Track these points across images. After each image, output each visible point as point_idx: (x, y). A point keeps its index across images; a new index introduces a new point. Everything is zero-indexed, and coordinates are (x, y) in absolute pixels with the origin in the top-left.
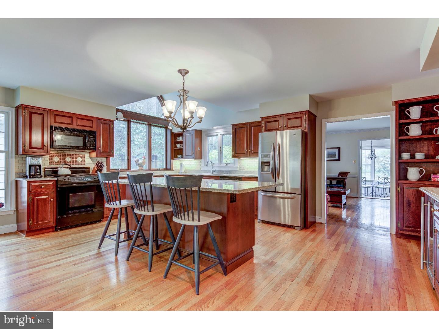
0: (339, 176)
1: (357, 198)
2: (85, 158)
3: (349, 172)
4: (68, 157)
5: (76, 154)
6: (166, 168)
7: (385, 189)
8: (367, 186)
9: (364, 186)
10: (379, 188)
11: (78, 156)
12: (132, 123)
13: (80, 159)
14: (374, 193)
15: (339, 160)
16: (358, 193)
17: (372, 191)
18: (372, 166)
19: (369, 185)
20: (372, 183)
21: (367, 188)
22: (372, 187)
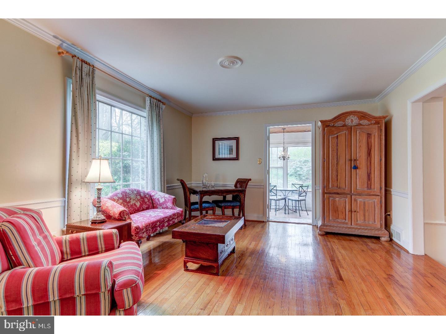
0: (236, 186)
1: (263, 222)
3: (250, 180)
7: (299, 202)
8: (279, 197)
9: (275, 198)
10: (292, 200)
14: (286, 206)
15: (237, 158)
16: (264, 213)
17: (285, 205)
18: (285, 168)
19: (280, 195)
20: (284, 192)
21: (278, 201)
22: (285, 199)
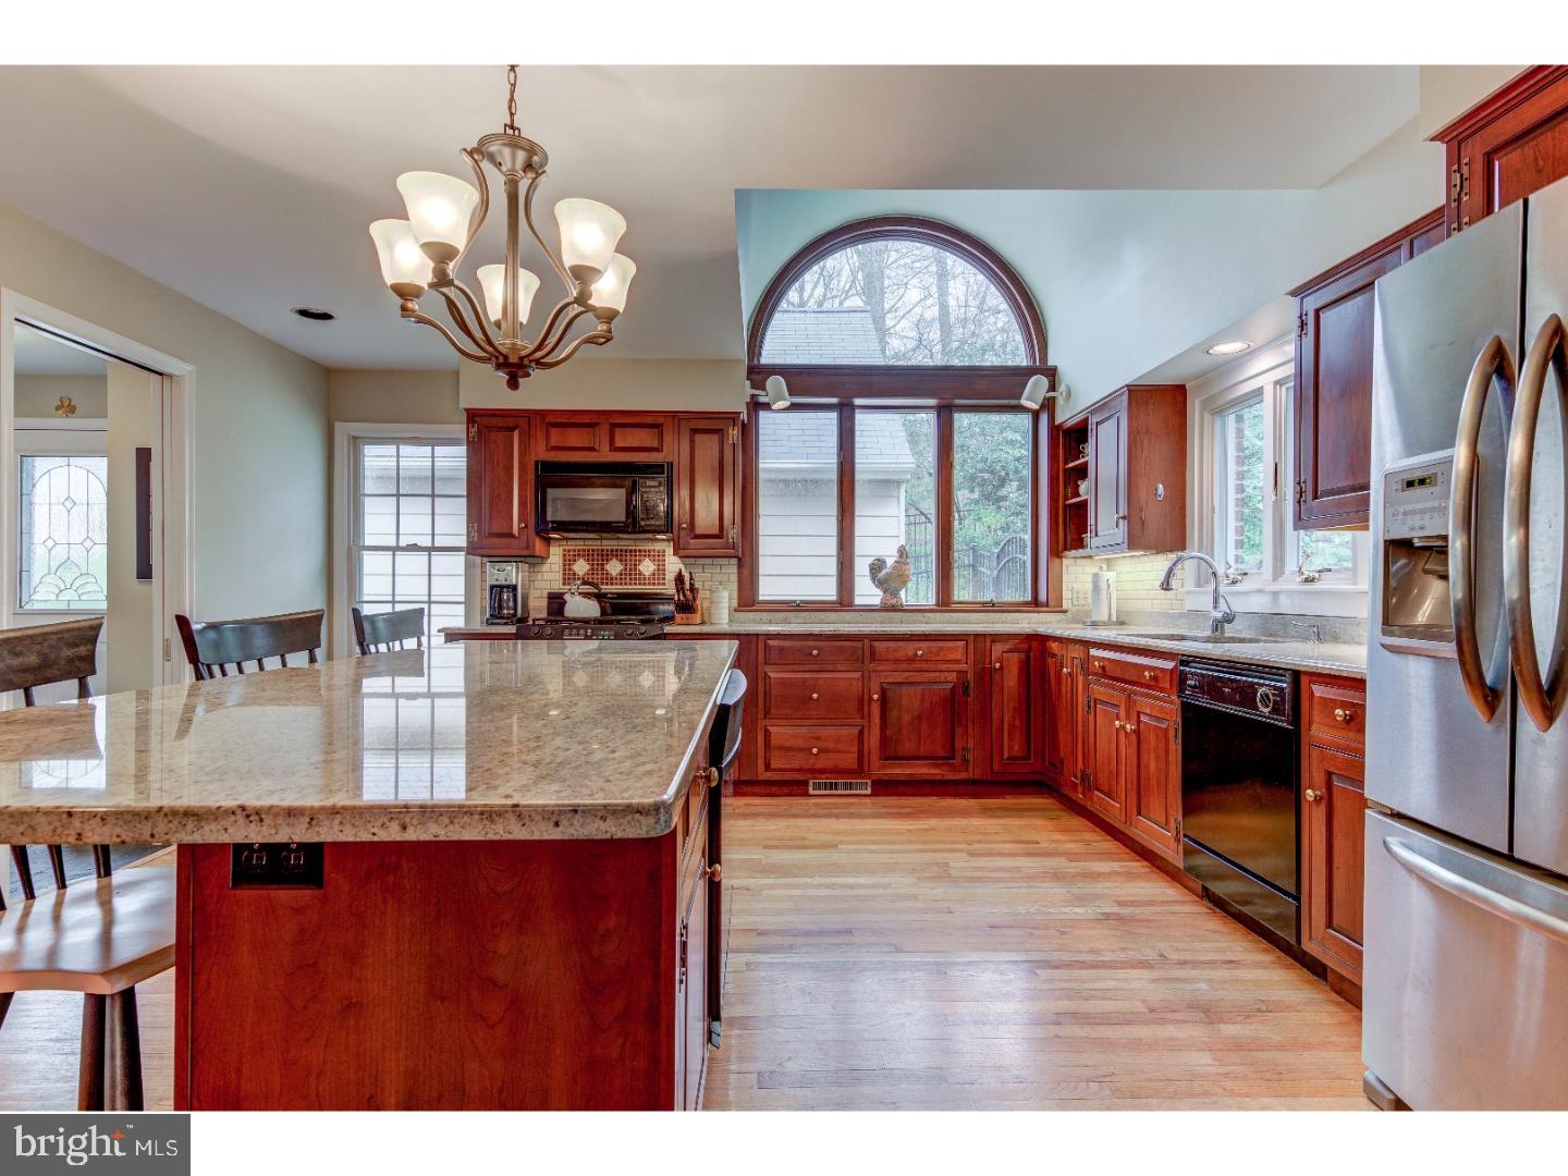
2: (667, 562)
4: (614, 560)
5: (638, 548)
6: (1035, 603)
11: (648, 554)
12: (860, 417)
13: (650, 564)
